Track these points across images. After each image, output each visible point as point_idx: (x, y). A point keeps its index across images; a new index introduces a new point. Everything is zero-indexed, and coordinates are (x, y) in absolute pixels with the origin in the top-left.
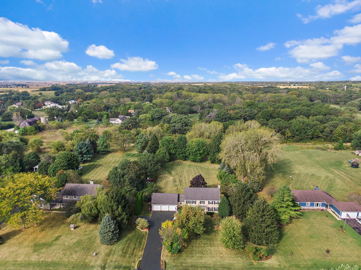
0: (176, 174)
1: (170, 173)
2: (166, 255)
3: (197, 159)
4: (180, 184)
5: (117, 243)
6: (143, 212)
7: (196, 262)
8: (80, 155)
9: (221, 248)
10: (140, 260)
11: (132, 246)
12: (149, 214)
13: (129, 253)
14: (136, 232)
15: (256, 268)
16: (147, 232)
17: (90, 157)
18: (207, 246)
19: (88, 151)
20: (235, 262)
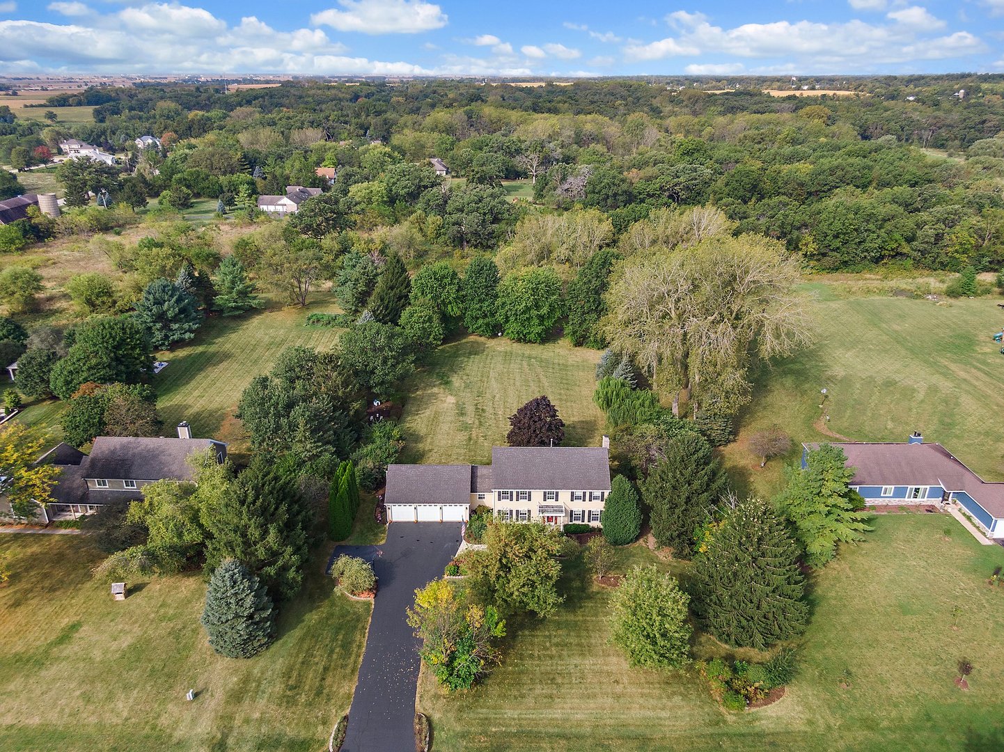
0: (467, 386)
1: (447, 383)
2: (432, 692)
3: (529, 333)
4: (477, 422)
5: (267, 648)
6: (358, 527)
7: (534, 716)
8: (159, 325)
9: (614, 659)
10: (343, 714)
11: (320, 659)
12: (376, 535)
13: (307, 688)
14: (333, 604)
15: (735, 735)
16: (369, 604)
17: (191, 331)
18: (570, 653)
19: (182, 311)
20: (664, 714)
